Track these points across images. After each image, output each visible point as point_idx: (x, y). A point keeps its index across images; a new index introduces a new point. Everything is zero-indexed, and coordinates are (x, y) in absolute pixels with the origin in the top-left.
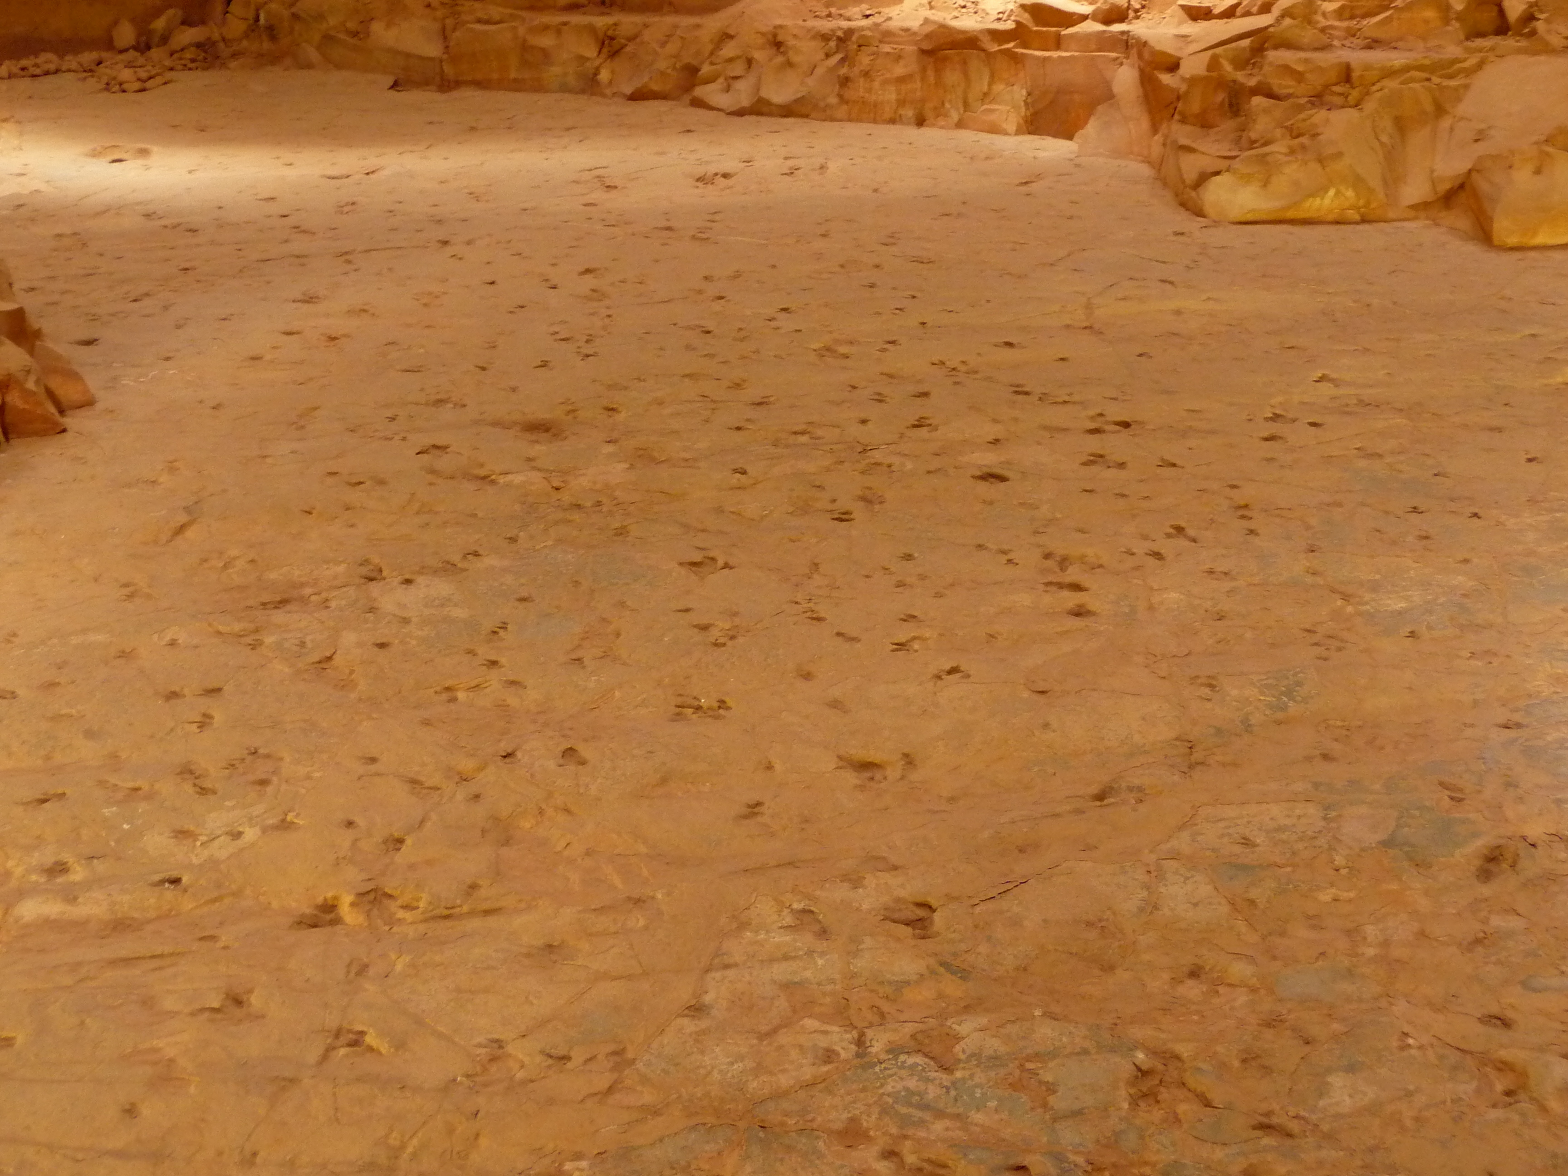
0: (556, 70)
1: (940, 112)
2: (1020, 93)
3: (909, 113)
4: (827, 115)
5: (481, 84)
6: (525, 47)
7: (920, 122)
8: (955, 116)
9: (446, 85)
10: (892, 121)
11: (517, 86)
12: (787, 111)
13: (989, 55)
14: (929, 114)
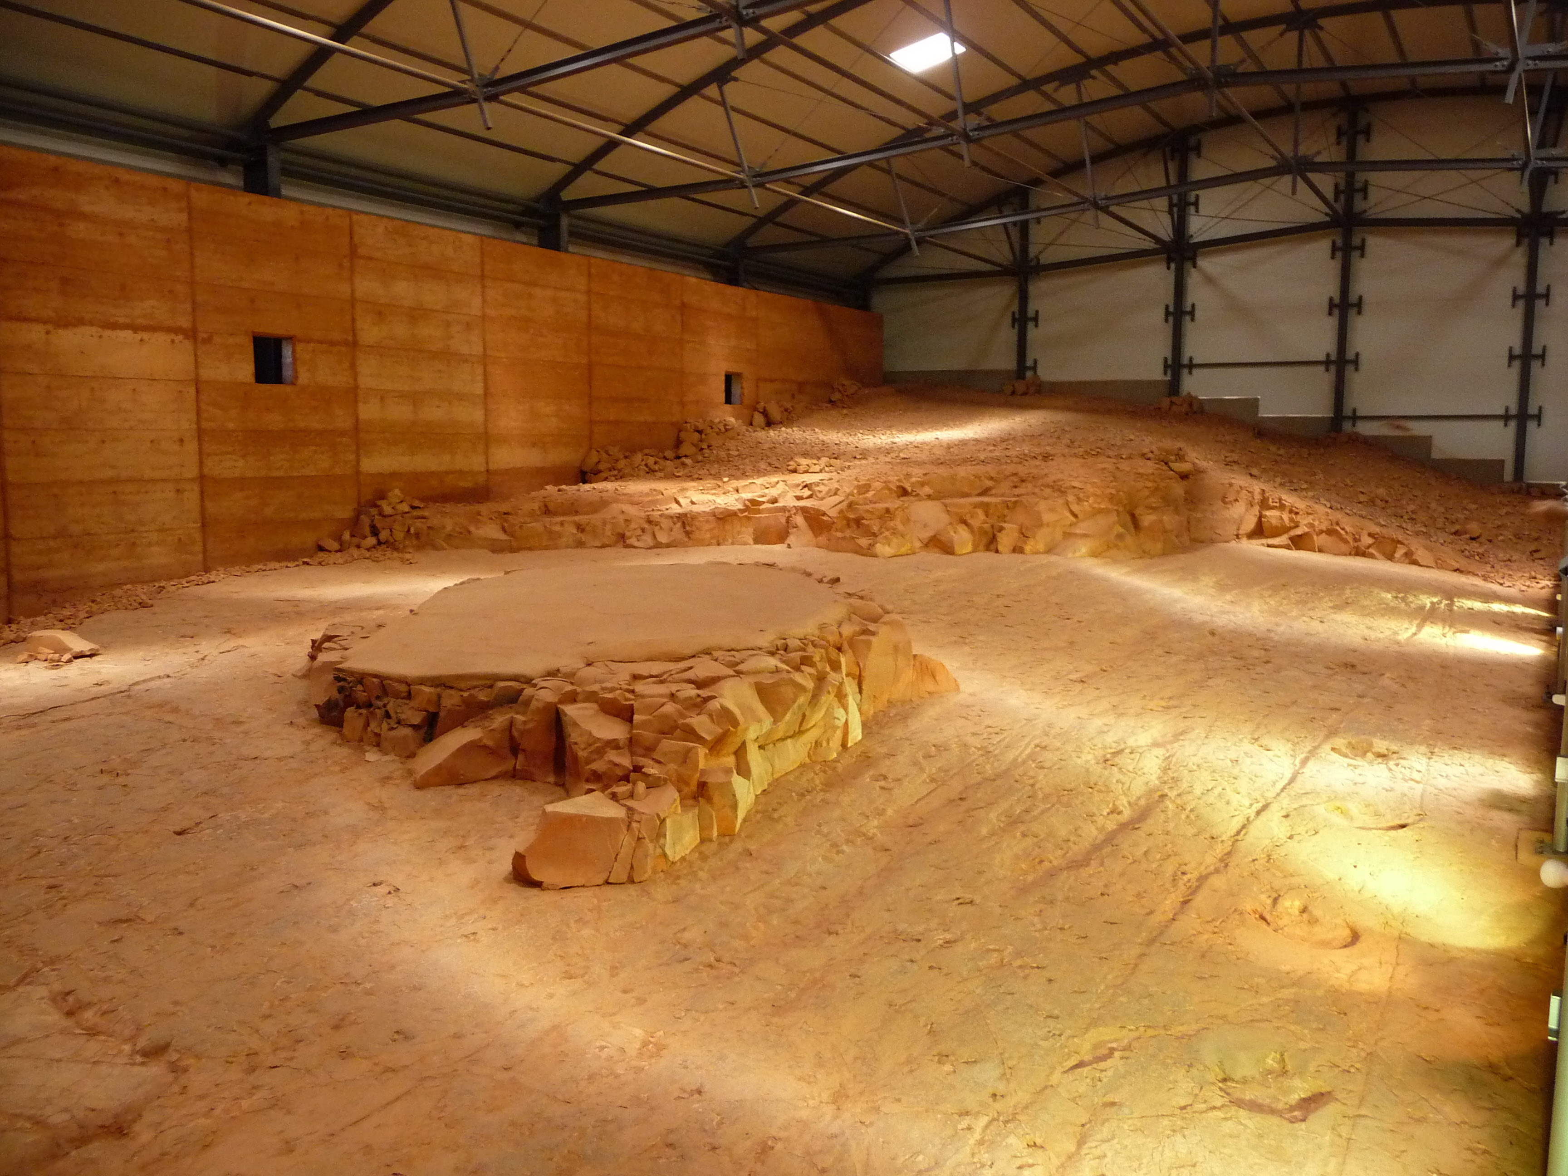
0: (565, 539)
1: (725, 540)
2: (751, 530)
3: (714, 541)
4: (684, 545)
5: (530, 549)
6: (551, 532)
7: (719, 544)
8: (730, 541)
9: (513, 550)
10: (709, 545)
11: (547, 548)
12: (668, 546)
13: (740, 518)
14: (721, 541)
